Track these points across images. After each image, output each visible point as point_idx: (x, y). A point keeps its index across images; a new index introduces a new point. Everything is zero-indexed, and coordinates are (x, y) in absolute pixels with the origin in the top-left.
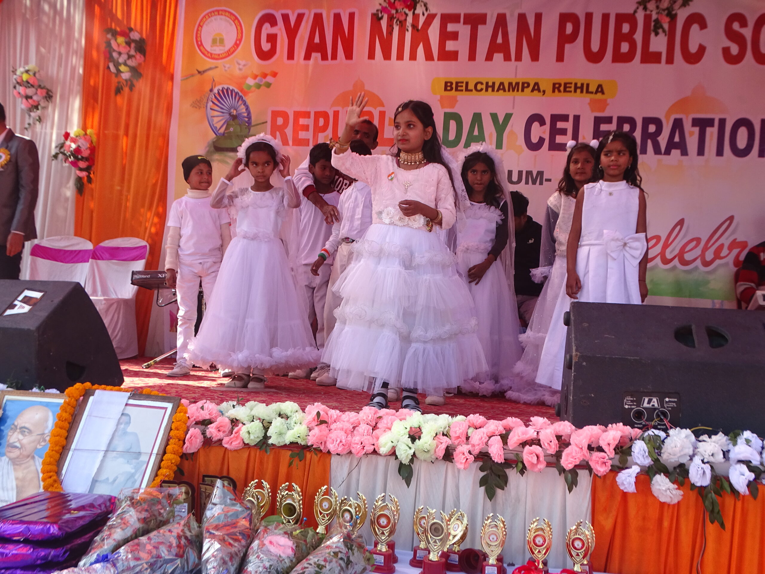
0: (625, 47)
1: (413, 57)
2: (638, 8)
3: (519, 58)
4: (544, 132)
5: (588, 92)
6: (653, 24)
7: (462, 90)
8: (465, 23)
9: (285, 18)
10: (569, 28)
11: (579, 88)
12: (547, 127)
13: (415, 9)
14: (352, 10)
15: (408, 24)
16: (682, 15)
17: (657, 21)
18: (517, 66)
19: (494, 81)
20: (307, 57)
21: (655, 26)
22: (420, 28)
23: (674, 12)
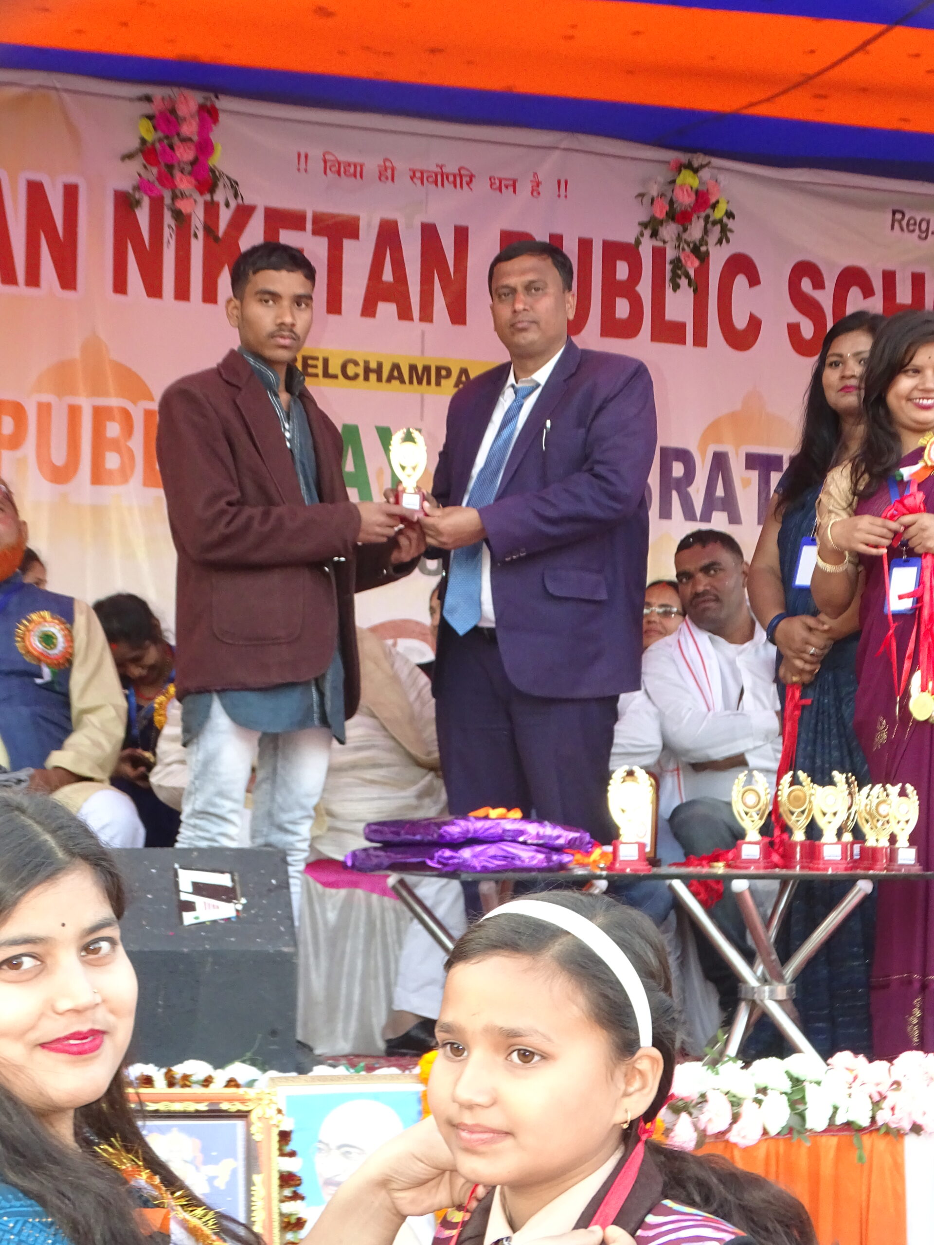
0: (622, 308)
1: (210, 296)
2: (641, 235)
3: (427, 315)
6: (668, 267)
7: (316, 375)
8: (315, 232)
13: (212, 191)
14: (71, 180)
15: (194, 222)
16: (718, 258)
17: (677, 263)
18: (423, 333)
19: (380, 360)
21: (673, 271)
22: (221, 234)
23: (703, 249)
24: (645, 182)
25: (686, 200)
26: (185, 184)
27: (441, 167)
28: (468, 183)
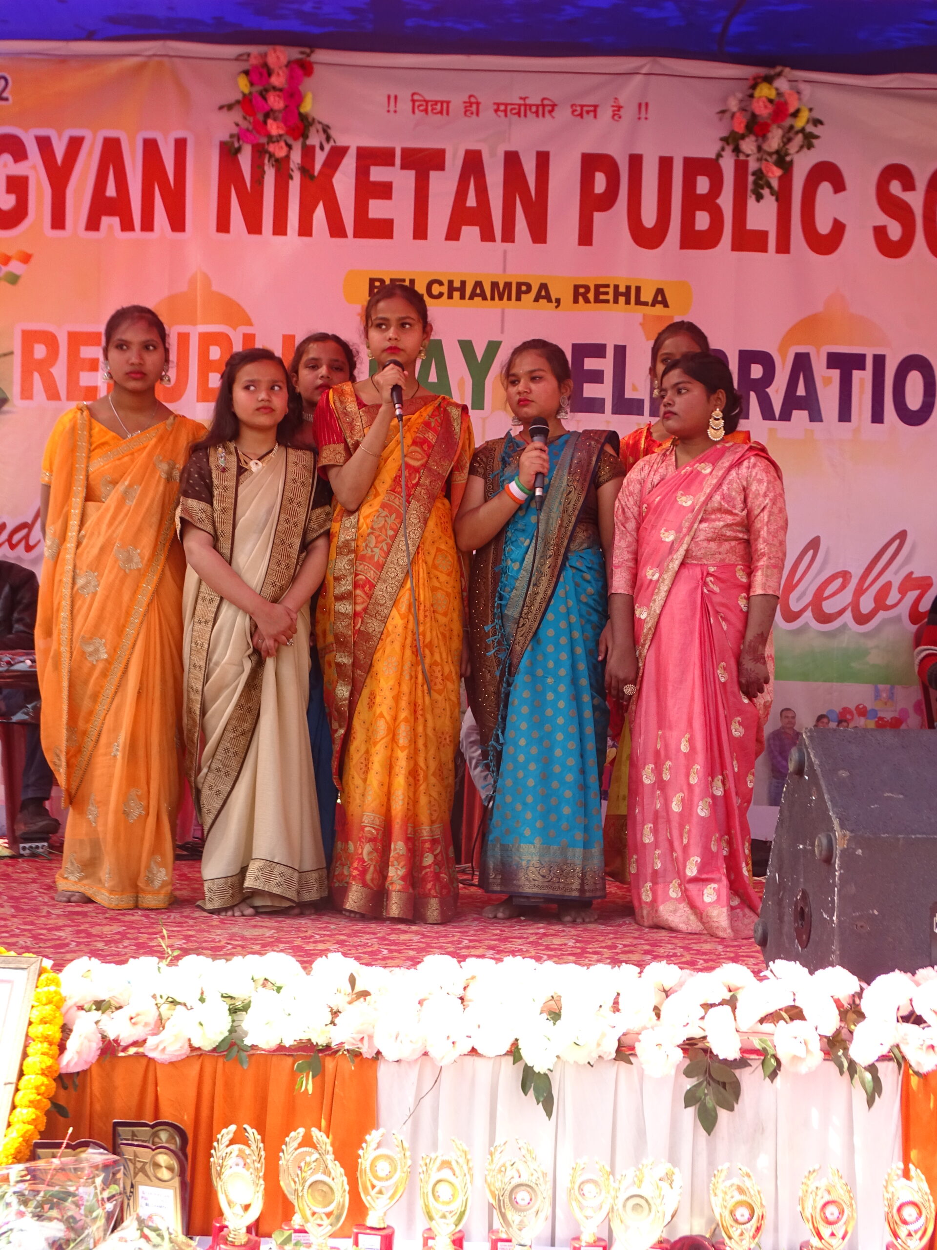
0: (702, 221)
1: (305, 230)
2: (723, 149)
3: (509, 236)
5: (638, 302)
6: (751, 179)
8: (403, 167)
9: (44, 144)
10: (600, 183)
11: (622, 294)
13: (305, 136)
14: (180, 134)
15: (292, 166)
18: (505, 252)
20: (93, 224)
21: (755, 183)
22: (316, 173)
23: (784, 157)
24: (725, 99)
25: (763, 111)
26: (274, 128)
27: (524, 99)
28: (550, 112)
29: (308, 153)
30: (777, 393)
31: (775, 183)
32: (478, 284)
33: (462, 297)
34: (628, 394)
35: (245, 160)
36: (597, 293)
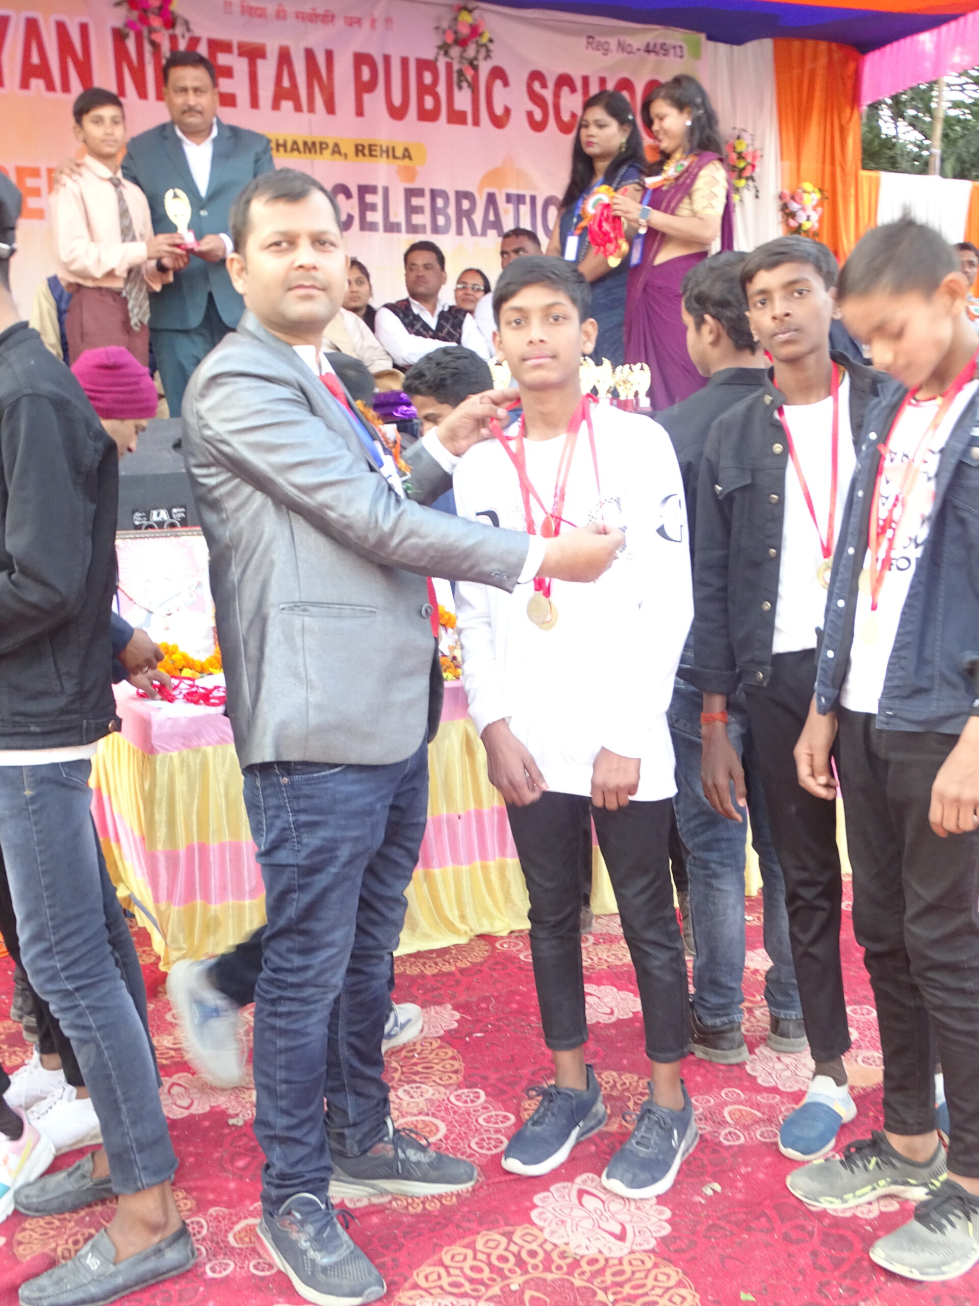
0: (429, 103)
2: (438, 54)
3: (311, 109)
4: (352, 208)
5: (395, 157)
6: (455, 76)
8: (241, 54)
10: (366, 74)
11: (384, 151)
12: (355, 200)
13: (173, 28)
14: (83, 20)
16: (485, 69)
17: (461, 73)
18: (310, 120)
19: (285, 138)
20: (25, 85)
21: (458, 78)
23: (475, 63)
24: (439, 19)
25: (465, 31)
26: (156, 22)
27: (314, 9)
28: (332, 20)
29: (173, 39)
30: (478, 217)
31: (469, 78)
32: (295, 143)
33: (285, 151)
34: (393, 219)
35: (131, 44)
36: (370, 150)
